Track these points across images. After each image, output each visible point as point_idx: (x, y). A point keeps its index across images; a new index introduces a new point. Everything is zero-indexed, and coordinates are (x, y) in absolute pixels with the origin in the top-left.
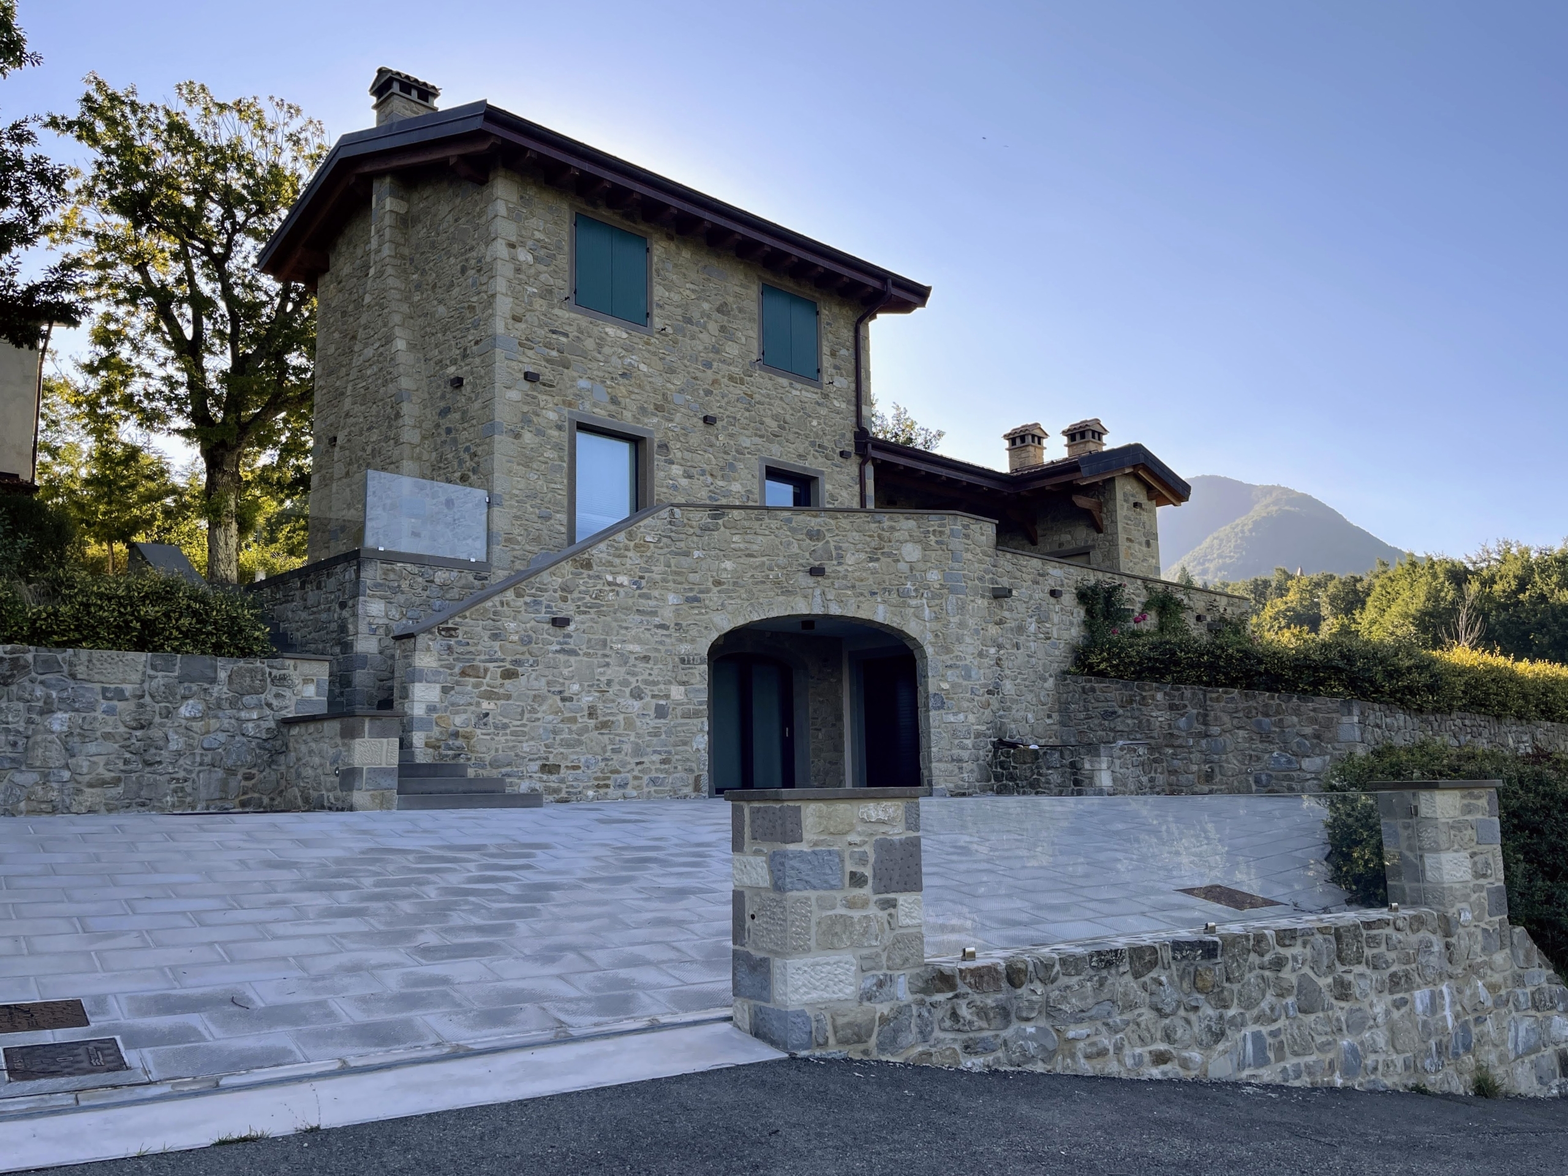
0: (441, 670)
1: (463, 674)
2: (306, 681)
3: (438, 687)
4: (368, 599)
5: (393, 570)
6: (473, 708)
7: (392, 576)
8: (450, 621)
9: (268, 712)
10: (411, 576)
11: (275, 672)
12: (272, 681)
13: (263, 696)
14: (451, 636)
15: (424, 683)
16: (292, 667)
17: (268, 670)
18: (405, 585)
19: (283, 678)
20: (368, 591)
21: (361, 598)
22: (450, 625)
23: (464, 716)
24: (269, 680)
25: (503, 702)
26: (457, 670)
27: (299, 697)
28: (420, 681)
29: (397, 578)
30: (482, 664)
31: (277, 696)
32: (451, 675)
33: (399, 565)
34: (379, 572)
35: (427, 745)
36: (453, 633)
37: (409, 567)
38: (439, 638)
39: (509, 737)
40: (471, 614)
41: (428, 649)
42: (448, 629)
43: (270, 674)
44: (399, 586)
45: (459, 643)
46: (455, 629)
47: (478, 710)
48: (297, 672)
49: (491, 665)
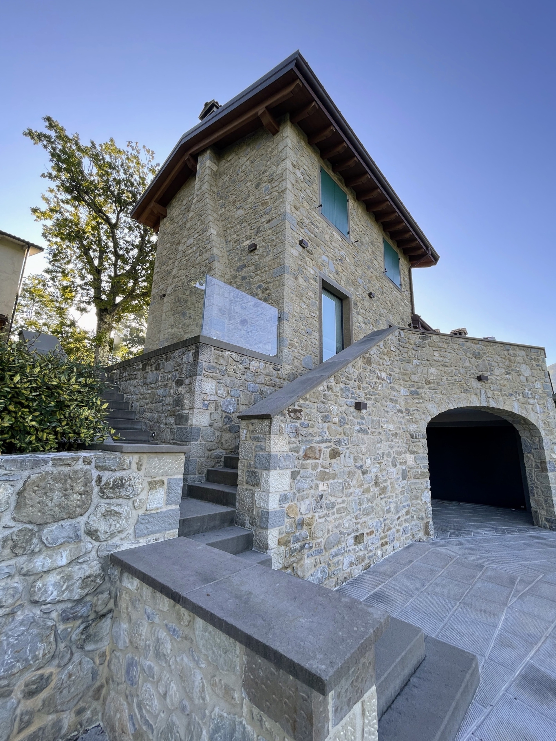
0: (290, 454)
1: (306, 457)
2: (153, 485)
3: (289, 472)
4: (204, 378)
5: (223, 357)
6: (312, 491)
7: (222, 361)
8: (297, 403)
9: (89, 544)
10: (235, 363)
11: (107, 476)
12: (102, 491)
13: (82, 520)
14: (298, 418)
15: (278, 471)
16: (134, 466)
17: (95, 473)
18: (230, 370)
19: (120, 484)
20: (204, 372)
21: (198, 377)
22: (296, 407)
23: (307, 502)
24: (96, 489)
25: (331, 481)
26: (301, 453)
27: (141, 512)
28: (275, 469)
29: (225, 363)
30: (317, 446)
31: (108, 514)
32: (298, 458)
33: (227, 352)
34: (213, 357)
35: (279, 543)
36: (298, 414)
37: (234, 355)
38: (289, 420)
39: (336, 516)
40: (310, 397)
41: (281, 432)
42: (295, 411)
43: (99, 479)
44: (226, 370)
45: (302, 424)
46: (300, 411)
47: (317, 493)
48: (141, 473)
49: (323, 446)
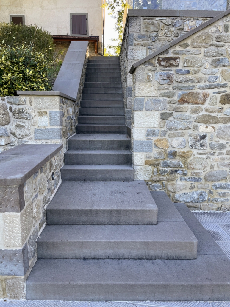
0: (160, 98)
1: (182, 101)
2: (41, 114)
4: (134, 47)
5: (153, 24)
6: (190, 131)
7: (152, 28)
8: (170, 51)
10: (166, 27)
12: (13, 115)
14: (171, 65)
15: (144, 111)
16: (28, 103)
17: (8, 106)
18: (161, 34)
19: (21, 112)
20: (135, 42)
21: (130, 47)
23: (181, 139)
25: (220, 125)
26: (176, 98)
27: (36, 127)
29: (155, 29)
31: (18, 126)
32: (170, 102)
33: (157, 19)
34: (143, 26)
35: (147, 163)
36: (173, 62)
37: (165, 20)
38: (159, 68)
40: (193, 42)
41: (148, 80)
42: (168, 59)
43: (11, 109)
44: (157, 36)
45: (179, 72)
46: (175, 59)
47: (196, 133)
48: (32, 107)
49: (210, 91)
